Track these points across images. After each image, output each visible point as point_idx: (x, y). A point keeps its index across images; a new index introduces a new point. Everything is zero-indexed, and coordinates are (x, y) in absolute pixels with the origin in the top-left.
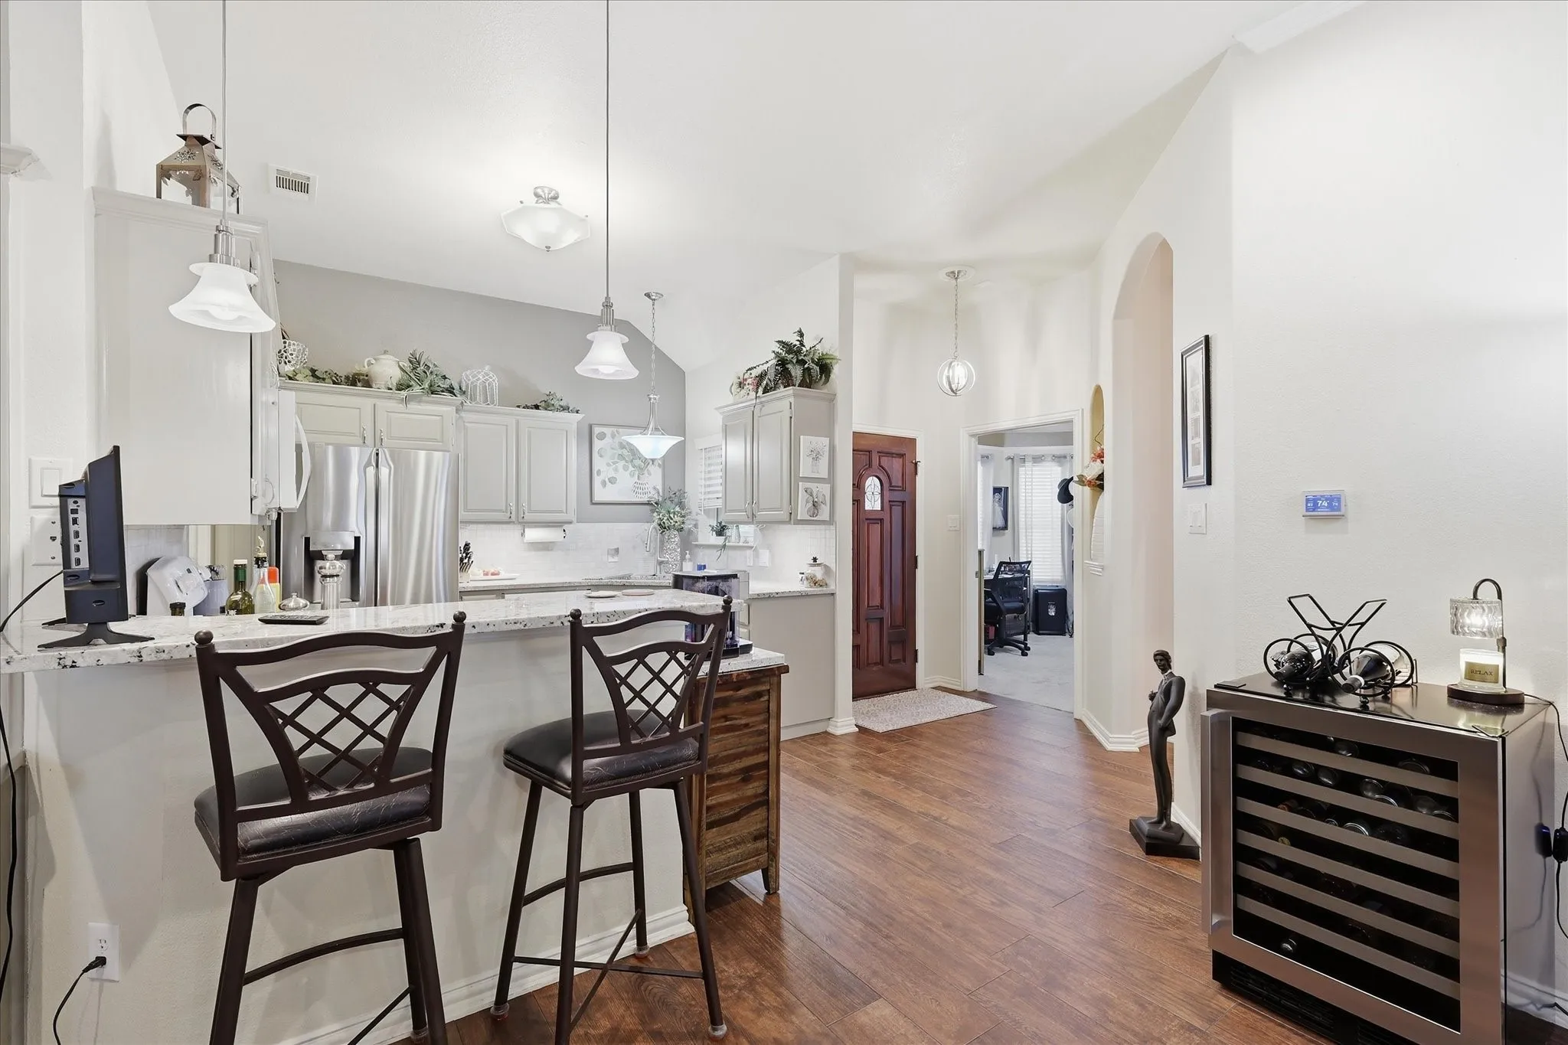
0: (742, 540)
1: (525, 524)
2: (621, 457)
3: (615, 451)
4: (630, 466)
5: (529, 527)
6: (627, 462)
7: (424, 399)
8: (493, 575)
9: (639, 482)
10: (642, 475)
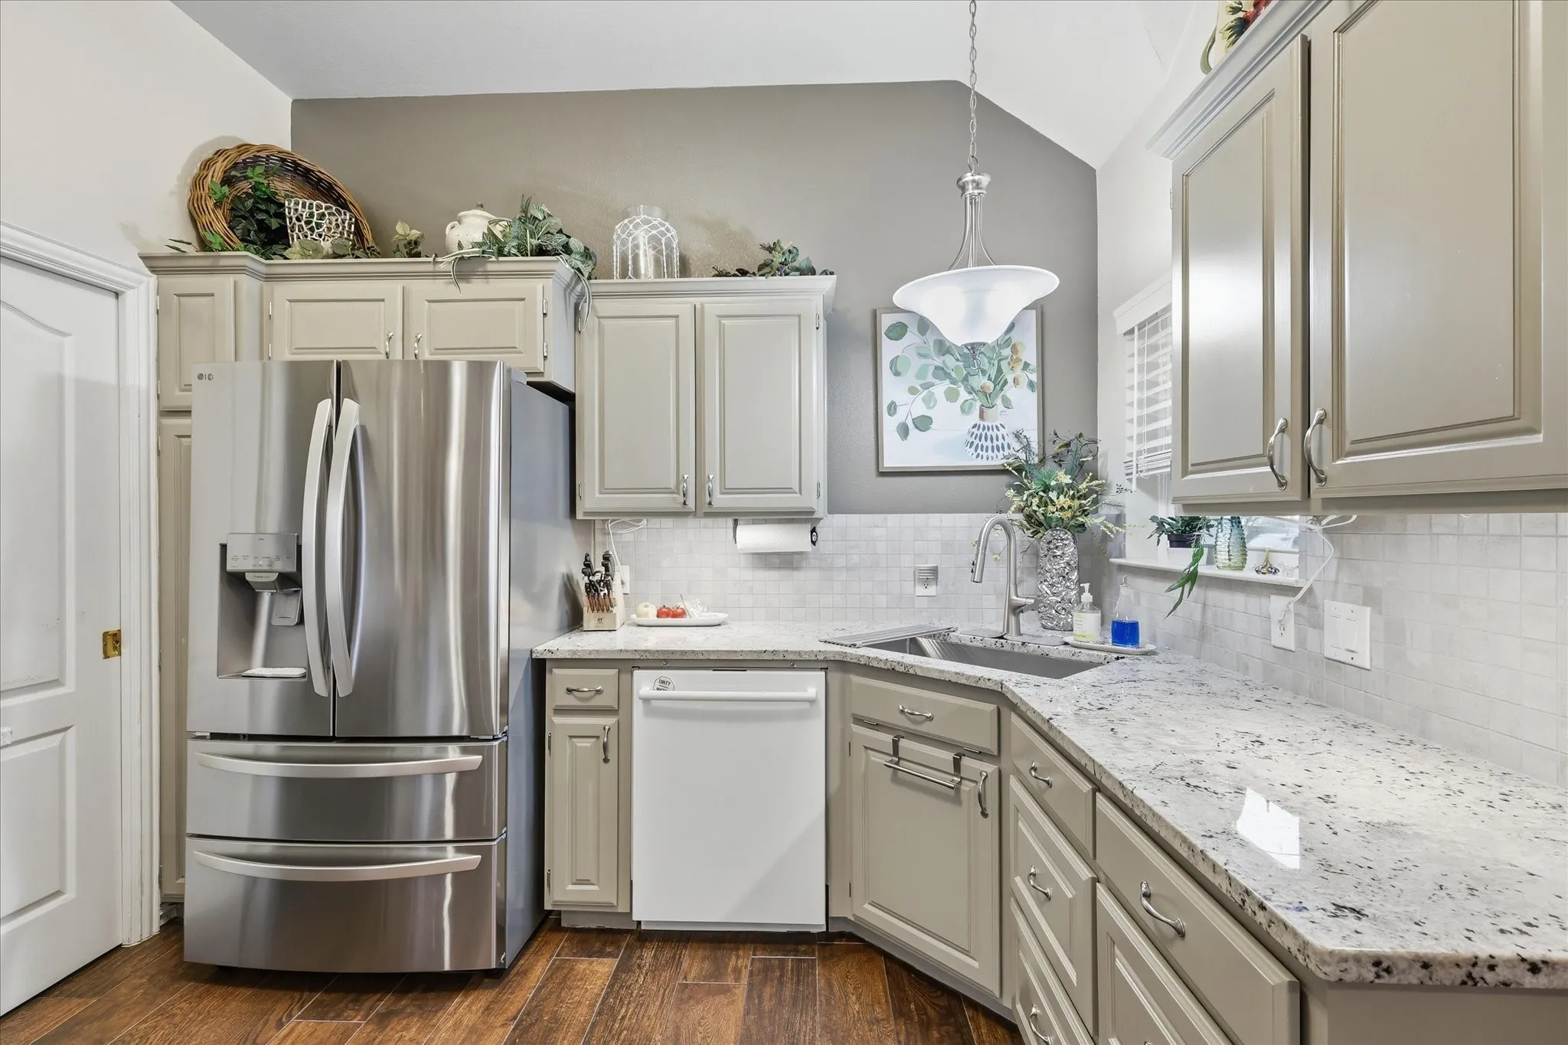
0: (1253, 560)
1: (736, 517)
2: (941, 372)
3: (929, 361)
4: (962, 390)
5: (748, 523)
6: (954, 382)
7: (490, 267)
8: (675, 616)
9: (982, 423)
10: (990, 408)
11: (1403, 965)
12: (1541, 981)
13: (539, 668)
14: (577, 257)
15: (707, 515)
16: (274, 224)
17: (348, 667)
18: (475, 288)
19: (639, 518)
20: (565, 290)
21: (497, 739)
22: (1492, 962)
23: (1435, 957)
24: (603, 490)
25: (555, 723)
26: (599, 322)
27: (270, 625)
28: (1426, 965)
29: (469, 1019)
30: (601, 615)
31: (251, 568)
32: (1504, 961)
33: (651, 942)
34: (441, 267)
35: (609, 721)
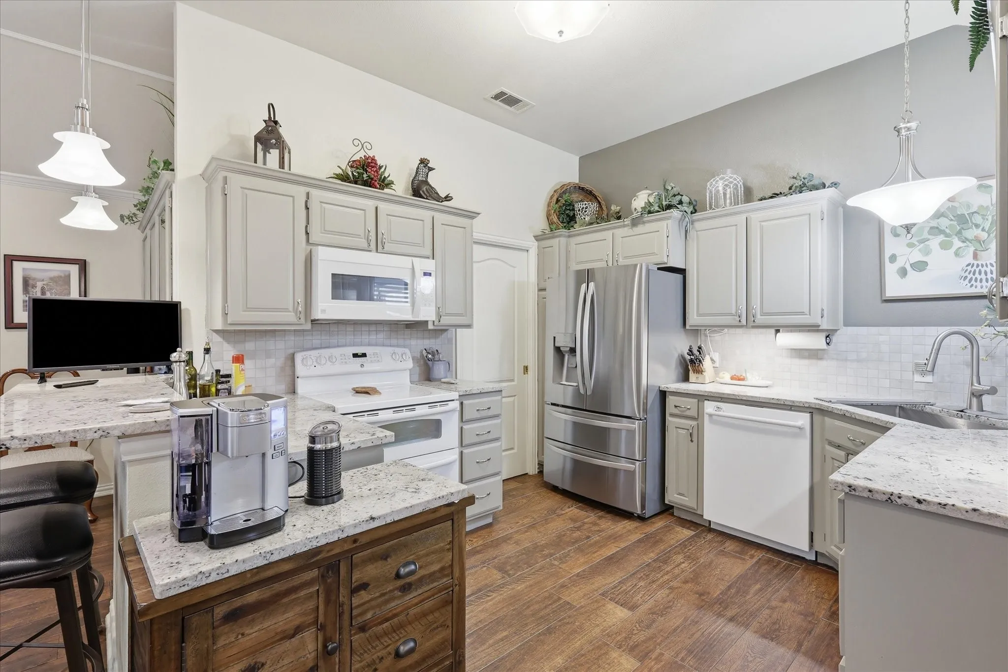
1: (777, 329)
4: (955, 240)
7: (645, 219)
8: (739, 380)
9: (976, 263)
10: (984, 251)
11: (861, 489)
12: (922, 507)
13: (663, 394)
14: (685, 205)
15: (753, 327)
16: (572, 214)
17: (590, 384)
18: (640, 229)
19: (723, 328)
20: (679, 222)
21: (642, 420)
22: (899, 495)
23: (874, 489)
24: (699, 315)
25: (669, 419)
26: (697, 234)
27: (568, 367)
28: (870, 491)
29: (628, 528)
30: (697, 375)
31: (563, 345)
32: (905, 496)
33: (714, 533)
34: (626, 223)
35: (694, 423)
